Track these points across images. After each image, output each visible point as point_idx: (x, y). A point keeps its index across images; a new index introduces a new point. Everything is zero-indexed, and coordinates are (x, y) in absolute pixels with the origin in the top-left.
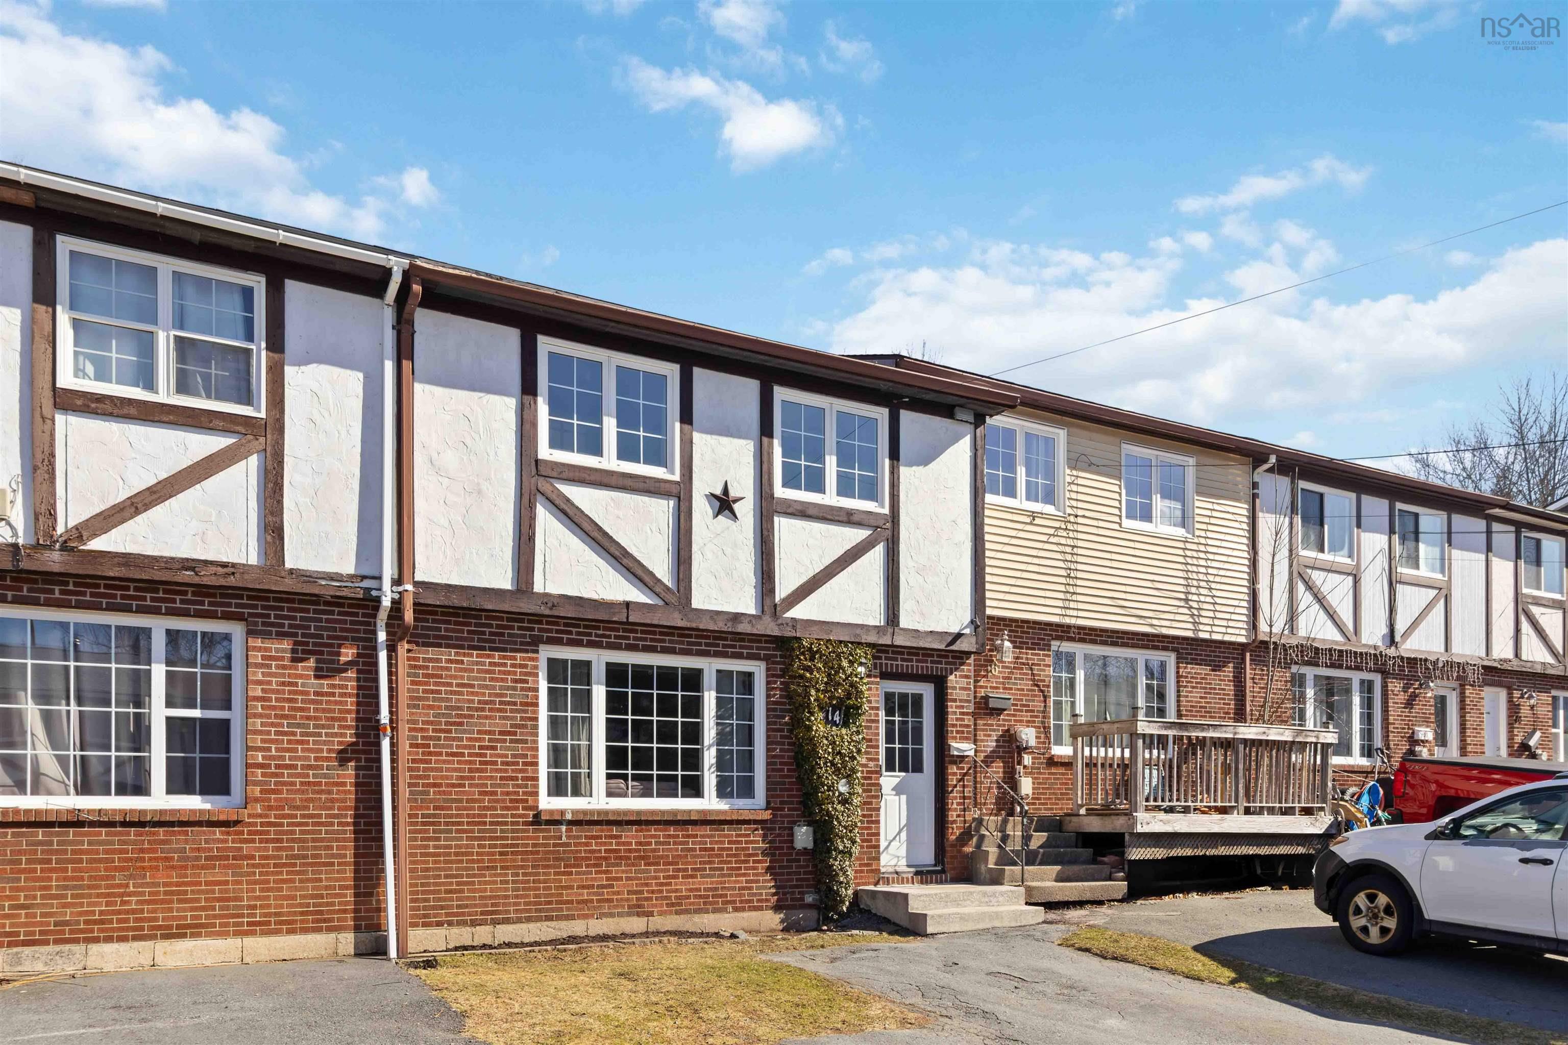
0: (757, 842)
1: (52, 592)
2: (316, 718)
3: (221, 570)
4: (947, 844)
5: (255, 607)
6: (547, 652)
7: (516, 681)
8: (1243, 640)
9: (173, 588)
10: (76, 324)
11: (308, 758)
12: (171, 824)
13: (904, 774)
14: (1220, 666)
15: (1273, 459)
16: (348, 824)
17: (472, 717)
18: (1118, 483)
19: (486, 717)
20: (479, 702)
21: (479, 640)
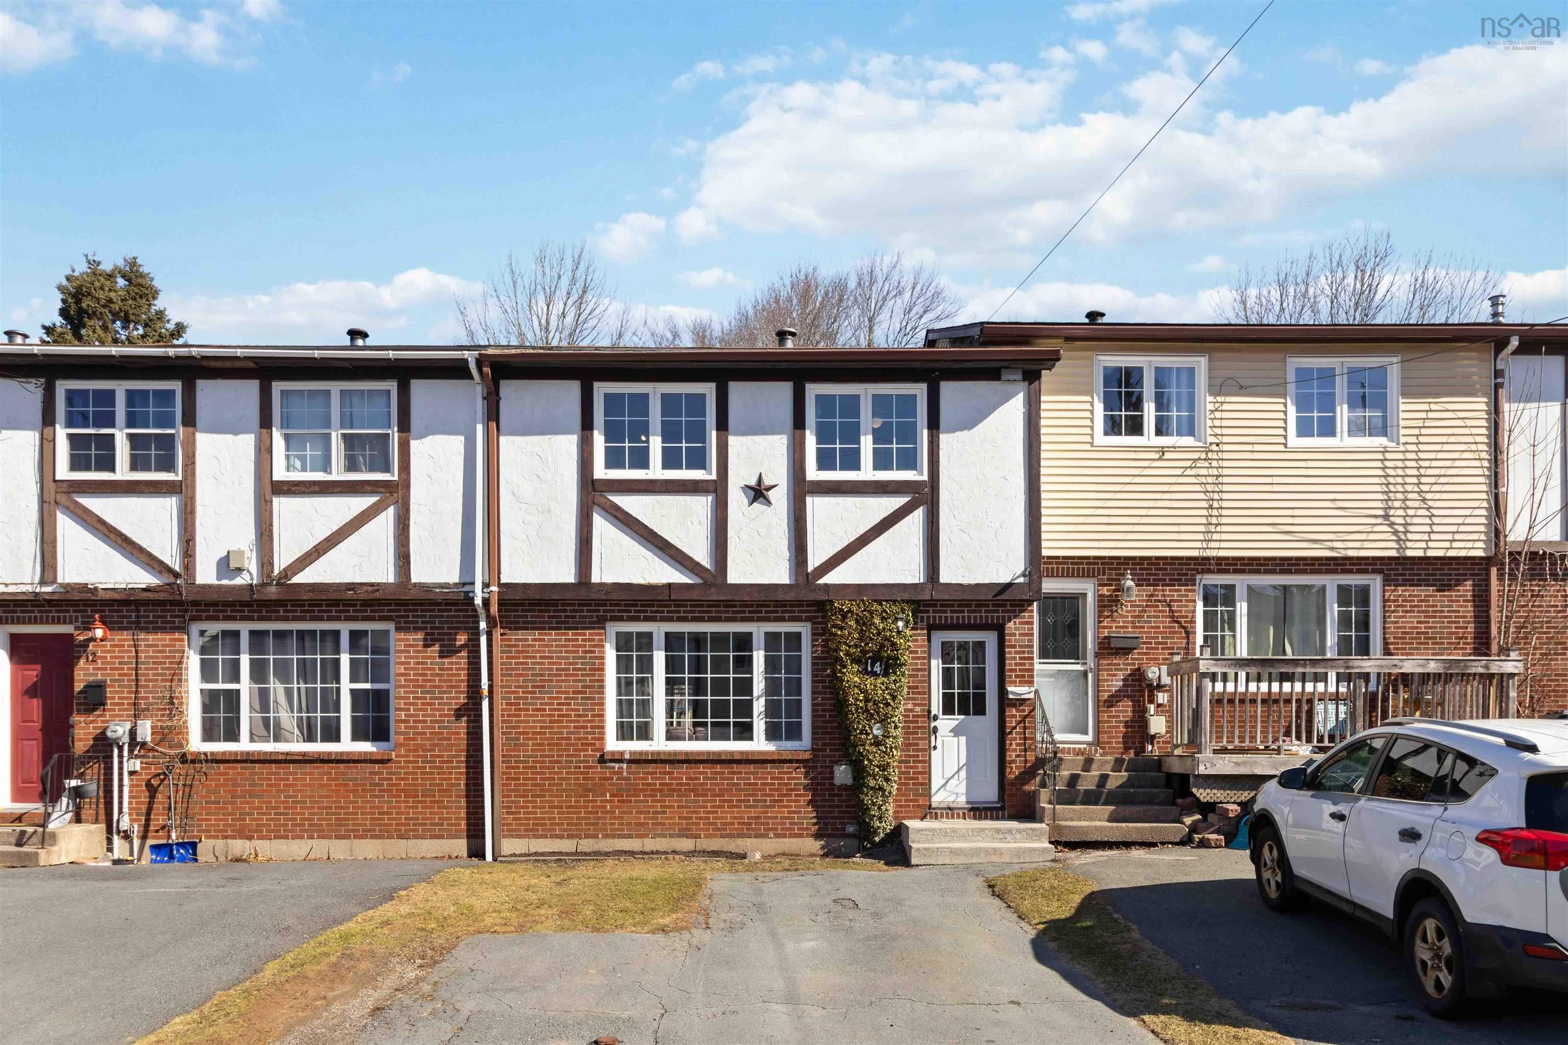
0: (799, 778)
1: (278, 611)
2: (439, 687)
3: (370, 588)
4: (1006, 782)
5: (400, 611)
6: (613, 629)
7: (586, 652)
8: (1481, 553)
9: (350, 603)
10: (287, 438)
11: (435, 716)
12: (348, 761)
13: (963, 717)
14: (1450, 585)
15: (1515, 342)
16: (462, 762)
17: (551, 681)
18: (1283, 401)
19: (563, 681)
20: (557, 669)
21: (557, 622)
